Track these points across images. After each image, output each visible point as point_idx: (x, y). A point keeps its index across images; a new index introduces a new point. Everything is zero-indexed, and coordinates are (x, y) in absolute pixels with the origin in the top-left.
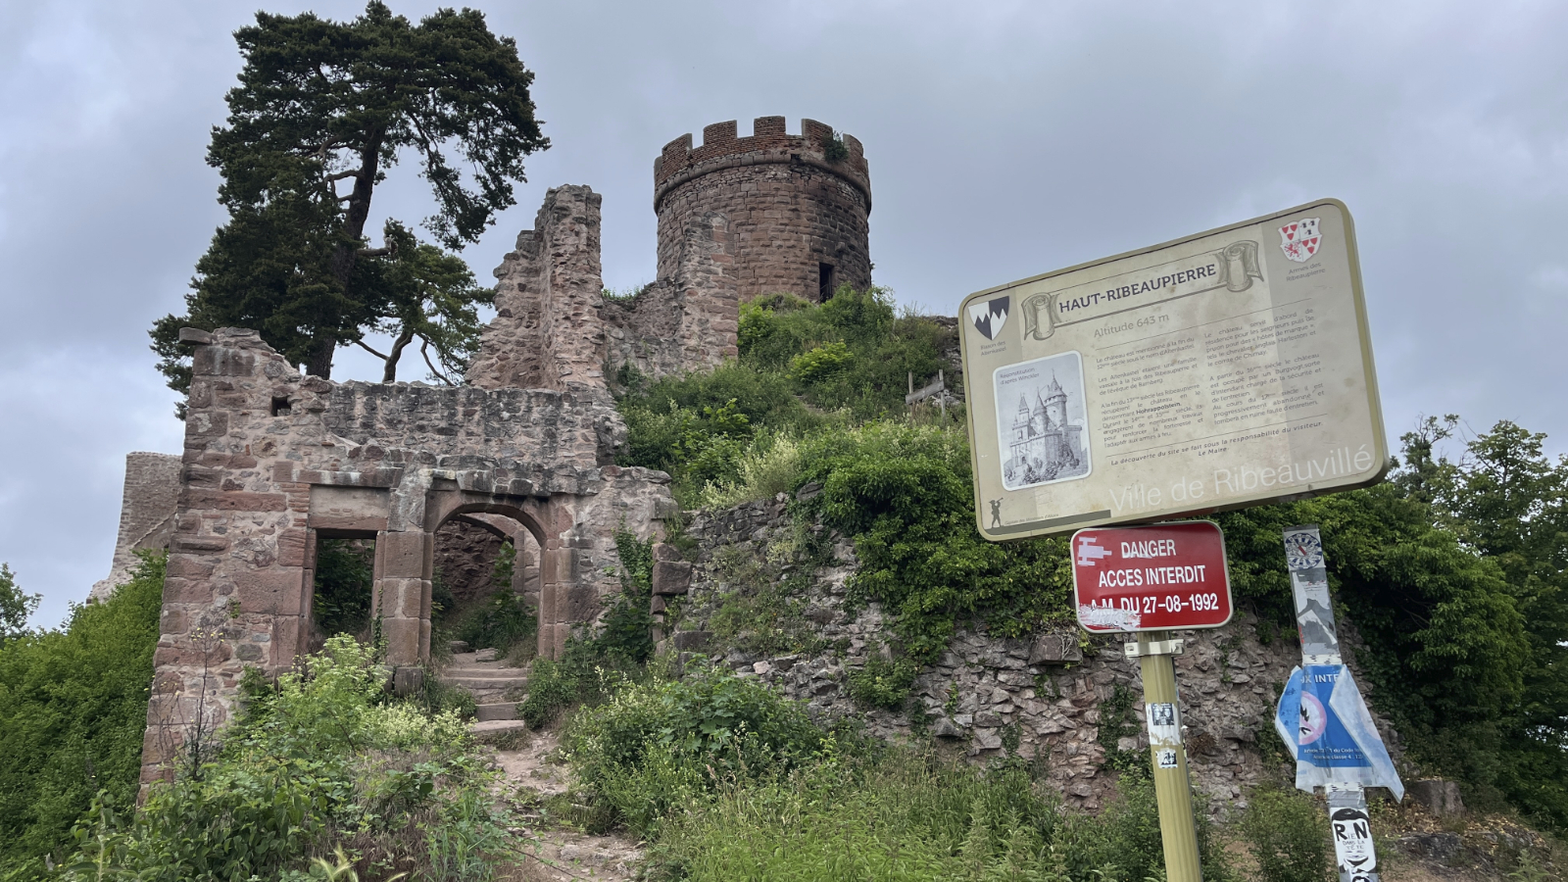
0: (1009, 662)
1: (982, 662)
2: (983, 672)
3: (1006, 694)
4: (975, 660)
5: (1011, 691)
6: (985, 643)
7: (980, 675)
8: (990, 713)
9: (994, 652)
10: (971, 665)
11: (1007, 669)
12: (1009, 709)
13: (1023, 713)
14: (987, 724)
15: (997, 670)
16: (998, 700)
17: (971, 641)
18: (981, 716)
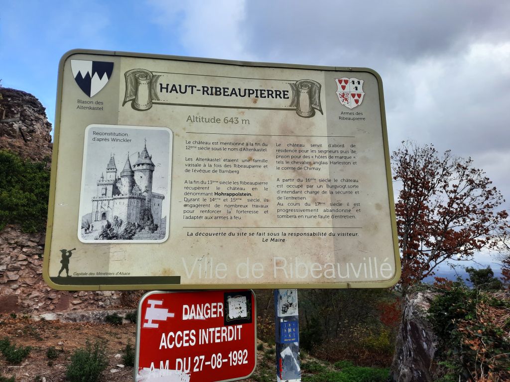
0: (29, 243)
1: (16, 243)
2: (16, 247)
3: (24, 257)
4: (13, 242)
5: (28, 256)
6: (19, 234)
7: (14, 249)
8: (15, 265)
9: (23, 239)
10: (10, 244)
11: (28, 246)
12: (25, 263)
13: (32, 265)
14: (13, 270)
15: (23, 246)
16: (20, 259)
17: (12, 233)
18: (11, 266)
